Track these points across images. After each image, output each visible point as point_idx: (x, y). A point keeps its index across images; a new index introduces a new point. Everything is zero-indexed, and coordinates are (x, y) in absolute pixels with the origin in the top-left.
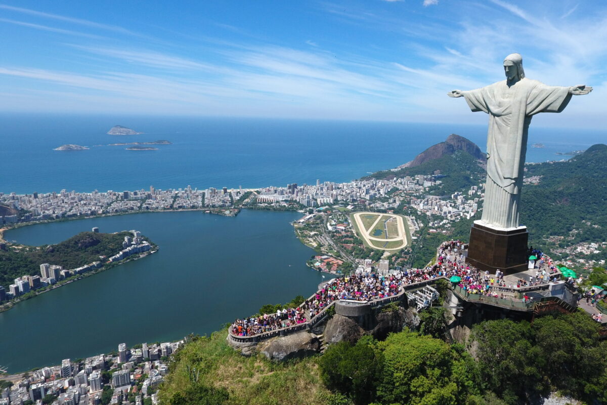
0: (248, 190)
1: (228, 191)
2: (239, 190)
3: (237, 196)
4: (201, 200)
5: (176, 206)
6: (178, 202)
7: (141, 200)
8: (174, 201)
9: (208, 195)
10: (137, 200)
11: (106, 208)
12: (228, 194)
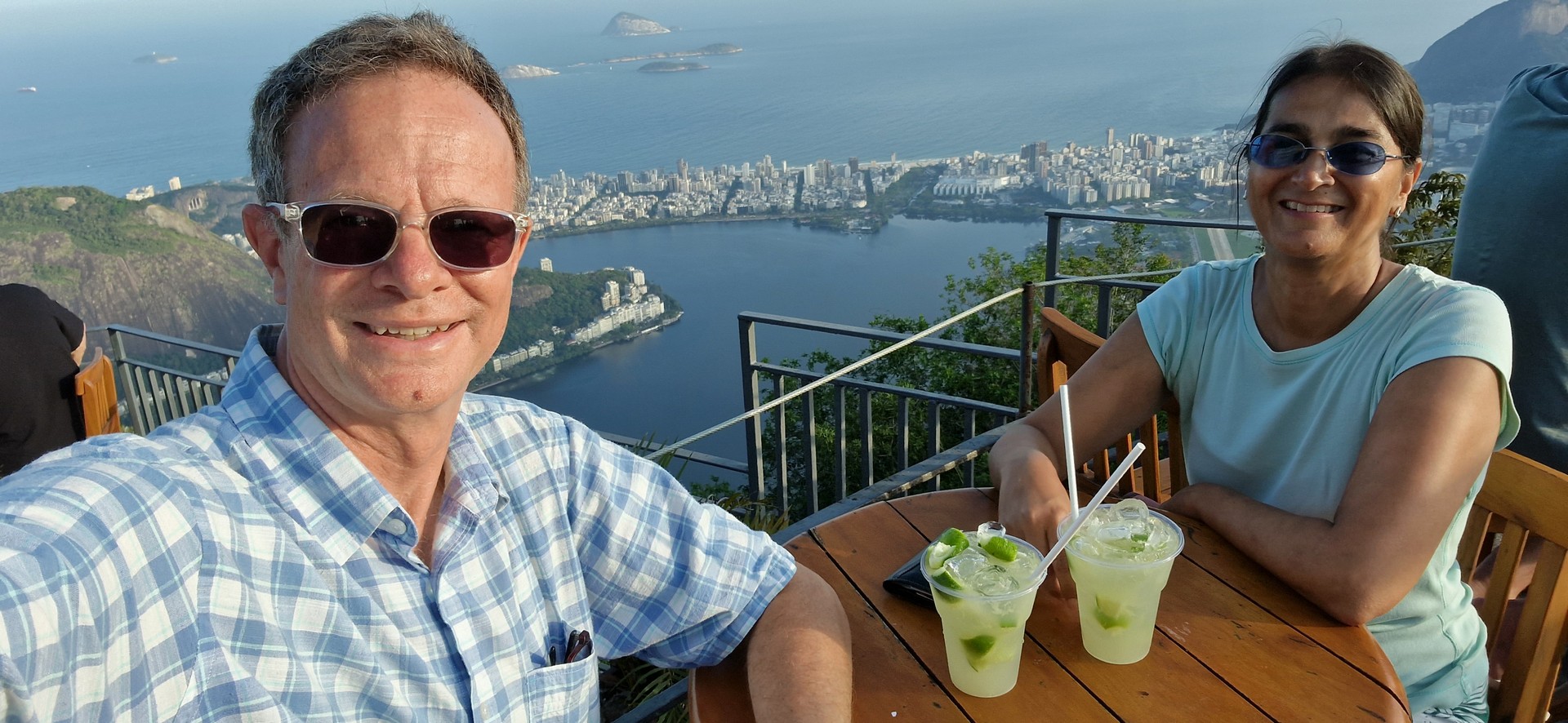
0: (914, 164)
1: (862, 166)
2: (888, 164)
3: (884, 179)
4: (792, 192)
5: (733, 209)
6: (739, 197)
7: (656, 193)
8: (731, 195)
9: (811, 178)
10: (645, 193)
11: (578, 214)
12: (862, 175)
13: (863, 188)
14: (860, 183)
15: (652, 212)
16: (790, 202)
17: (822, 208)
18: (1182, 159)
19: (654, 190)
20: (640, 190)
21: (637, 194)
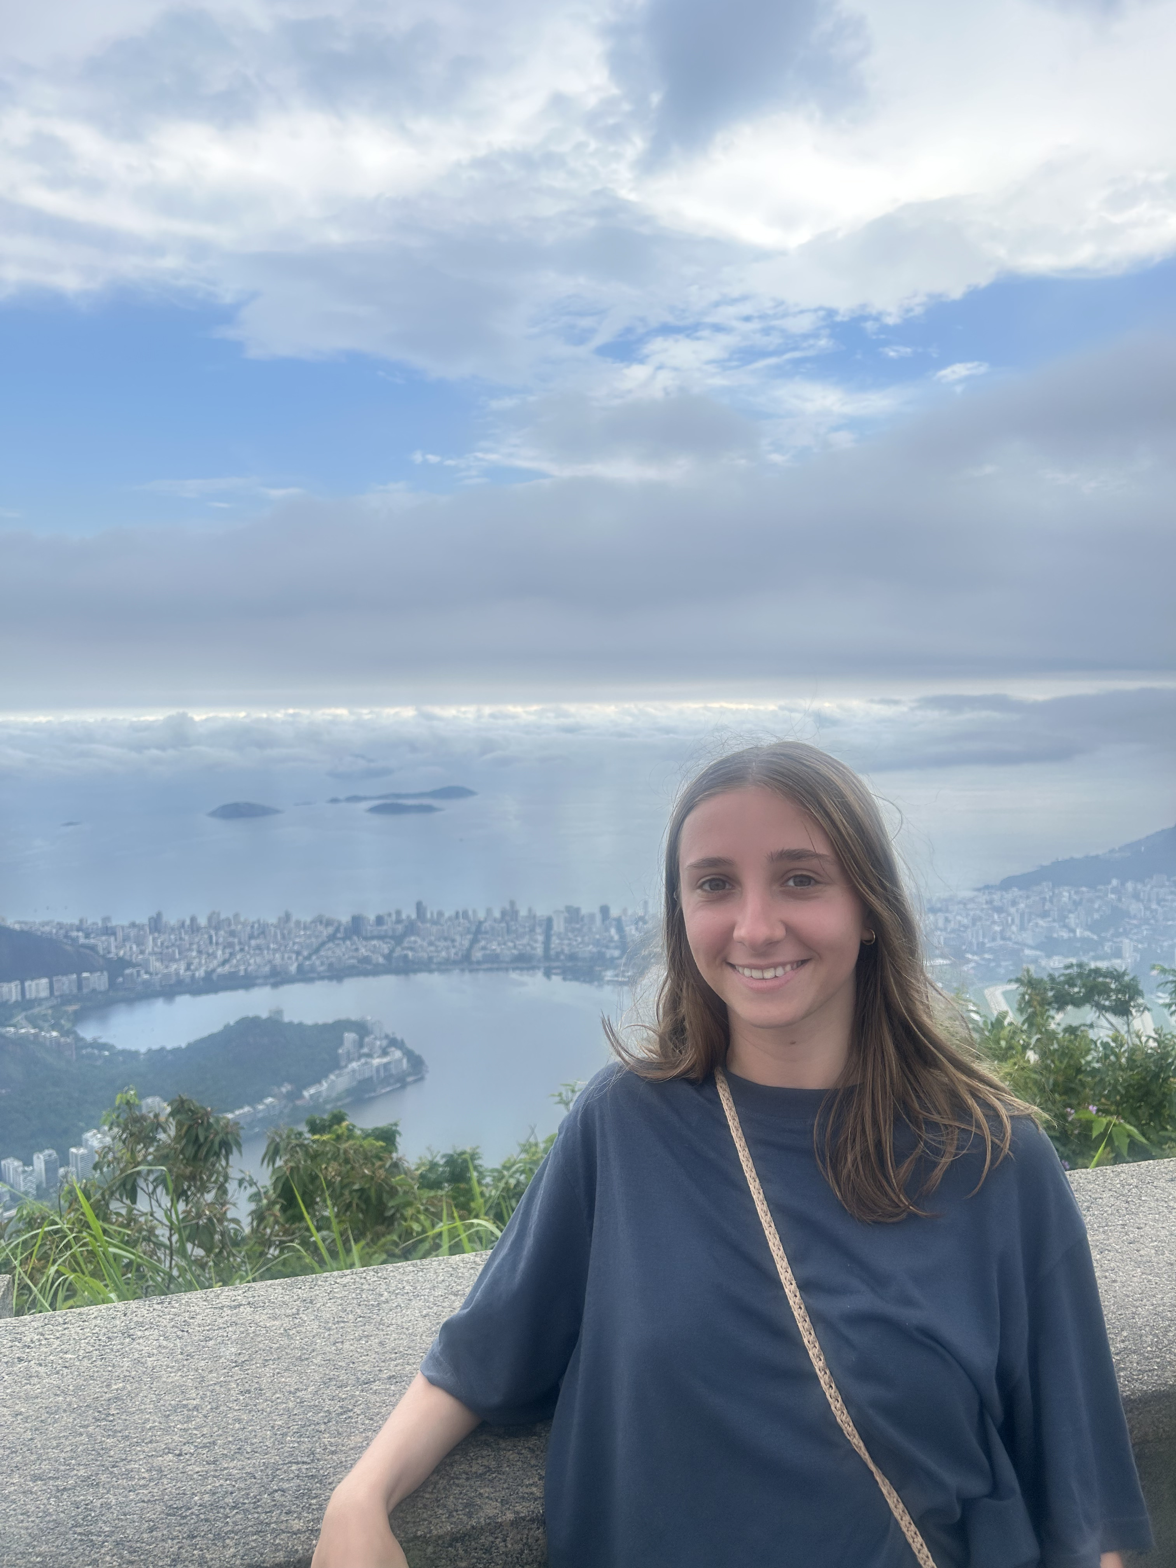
3: (637, 928)
4: (540, 938)
5: (478, 955)
6: (483, 943)
7: (392, 937)
8: (474, 941)
9: (559, 926)
10: (381, 938)
11: (308, 958)
12: (614, 923)
13: (616, 938)
14: (613, 931)
15: (388, 957)
16: (539, 951)
17: (572, 957)
18: (947, 920)
19: (390, 933)
20: (375, 933)
21: (373, 938)
